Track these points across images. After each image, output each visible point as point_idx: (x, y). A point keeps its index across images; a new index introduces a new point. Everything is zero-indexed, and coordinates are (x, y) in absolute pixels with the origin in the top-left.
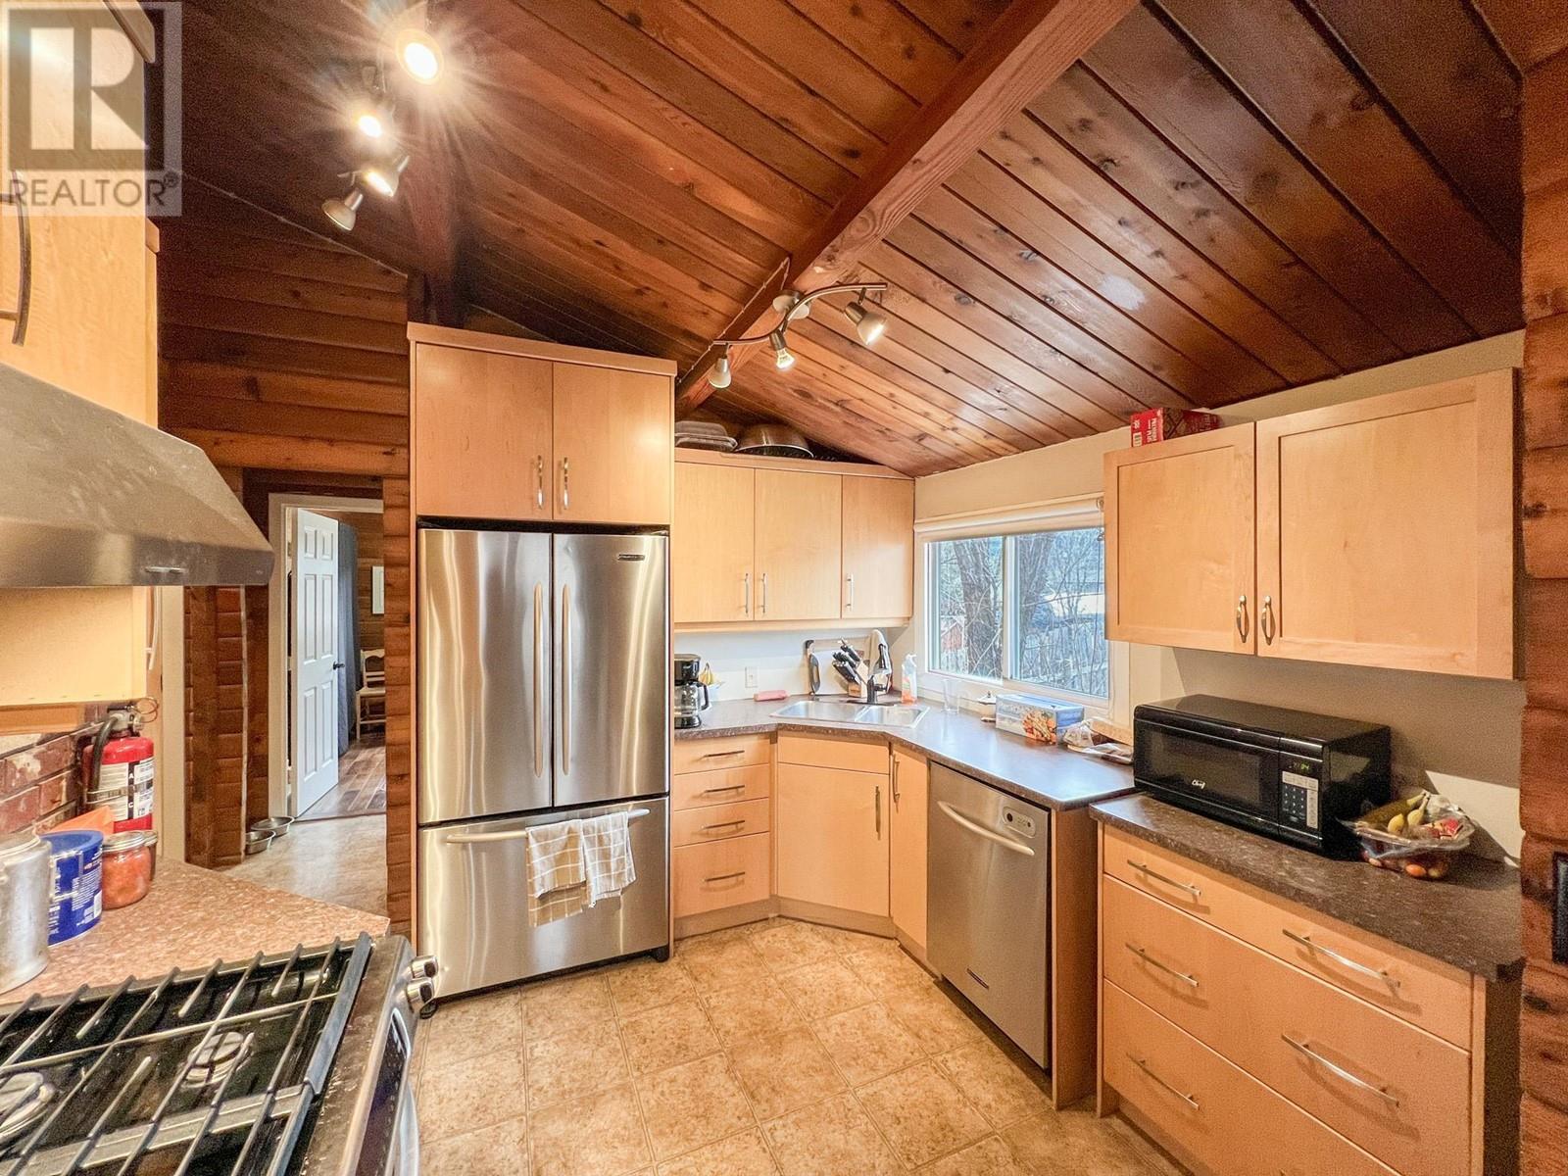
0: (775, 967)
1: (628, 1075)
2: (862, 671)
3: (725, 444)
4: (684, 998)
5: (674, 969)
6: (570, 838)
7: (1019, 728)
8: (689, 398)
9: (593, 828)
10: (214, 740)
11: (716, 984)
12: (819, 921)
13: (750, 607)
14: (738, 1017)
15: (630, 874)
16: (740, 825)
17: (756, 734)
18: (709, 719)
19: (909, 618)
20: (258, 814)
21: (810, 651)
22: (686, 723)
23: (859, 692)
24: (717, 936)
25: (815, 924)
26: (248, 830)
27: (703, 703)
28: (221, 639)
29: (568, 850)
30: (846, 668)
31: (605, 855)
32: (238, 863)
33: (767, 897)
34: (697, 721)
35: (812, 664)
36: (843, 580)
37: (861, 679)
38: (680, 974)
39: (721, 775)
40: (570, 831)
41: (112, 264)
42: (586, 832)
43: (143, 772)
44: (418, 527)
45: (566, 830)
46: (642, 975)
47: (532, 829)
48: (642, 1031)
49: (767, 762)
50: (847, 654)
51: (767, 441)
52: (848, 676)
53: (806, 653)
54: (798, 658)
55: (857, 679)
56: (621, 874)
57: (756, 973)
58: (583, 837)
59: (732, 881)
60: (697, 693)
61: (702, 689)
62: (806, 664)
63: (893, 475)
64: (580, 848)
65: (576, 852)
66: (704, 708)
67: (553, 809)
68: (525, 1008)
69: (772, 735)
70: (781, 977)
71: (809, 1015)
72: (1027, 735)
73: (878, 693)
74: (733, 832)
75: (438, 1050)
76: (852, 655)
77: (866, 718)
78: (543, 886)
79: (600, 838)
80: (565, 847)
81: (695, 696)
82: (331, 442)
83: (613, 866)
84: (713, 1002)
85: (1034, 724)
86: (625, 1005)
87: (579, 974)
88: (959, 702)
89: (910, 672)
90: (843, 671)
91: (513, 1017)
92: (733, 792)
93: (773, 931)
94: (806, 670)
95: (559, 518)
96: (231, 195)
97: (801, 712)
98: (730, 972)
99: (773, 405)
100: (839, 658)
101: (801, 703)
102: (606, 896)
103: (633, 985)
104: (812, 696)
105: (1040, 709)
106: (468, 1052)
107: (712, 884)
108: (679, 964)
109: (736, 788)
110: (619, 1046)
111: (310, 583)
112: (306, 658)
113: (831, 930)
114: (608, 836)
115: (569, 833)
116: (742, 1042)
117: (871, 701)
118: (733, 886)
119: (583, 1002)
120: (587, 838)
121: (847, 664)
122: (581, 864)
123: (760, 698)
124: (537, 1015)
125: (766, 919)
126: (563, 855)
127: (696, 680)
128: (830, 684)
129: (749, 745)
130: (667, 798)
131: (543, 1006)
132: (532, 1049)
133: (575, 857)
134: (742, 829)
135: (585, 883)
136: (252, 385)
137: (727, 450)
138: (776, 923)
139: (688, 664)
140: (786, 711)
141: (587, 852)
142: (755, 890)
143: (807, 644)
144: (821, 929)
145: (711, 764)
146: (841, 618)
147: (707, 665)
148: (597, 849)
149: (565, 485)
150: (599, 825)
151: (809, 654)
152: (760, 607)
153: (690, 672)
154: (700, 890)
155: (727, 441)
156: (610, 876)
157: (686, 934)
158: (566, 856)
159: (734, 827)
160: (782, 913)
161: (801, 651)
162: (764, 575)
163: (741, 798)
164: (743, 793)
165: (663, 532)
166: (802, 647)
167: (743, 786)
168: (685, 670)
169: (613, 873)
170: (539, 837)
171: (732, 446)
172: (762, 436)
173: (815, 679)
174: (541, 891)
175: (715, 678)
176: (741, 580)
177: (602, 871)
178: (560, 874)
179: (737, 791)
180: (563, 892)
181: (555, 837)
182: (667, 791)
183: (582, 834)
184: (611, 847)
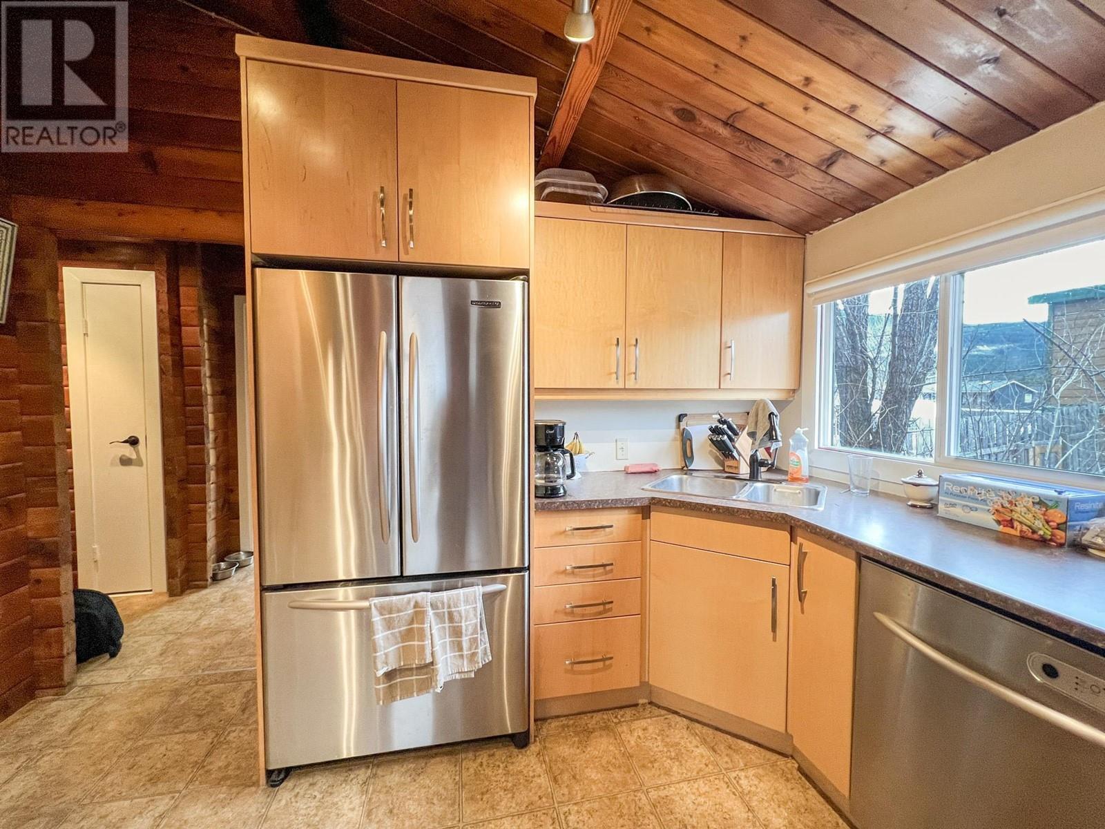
0: (646, 777)
2: (744, 445)
3: (595, 195)
5: (533, 760)
6: (416, 613)
7: (988, 520)
9: (443, 604)
11: (577, 791)
12: (695, 717)
13: (621, 373)
15: (485, 654)
16: (608, 606)
17: (627, 507)
18: (576, 488)
19: (794, 391)
20: (228, 548)
21: (683, 425)
22: (550, 492)
23: (737, 468)
25: (691, 720)
26: (217, 561)
27: (569, 472)
28: (188, 408)
29: (415, 626)
30: (724, 442)
31: (457, 632)
32: (205, 587)
33: (638, 684)
34: (562, 491)
35: (685, 439)
36: (723, 347)
37: (739, 454)
39: (588, 550)
40: (416, 605)
42: (434, 606)
45: (412, 604)
46: (498, 763)
47: (376, 599)
49: (638, 538)
50: (725, 427)
51: (640, 189)
52: (724, 450)
53: (678, 427)
54: (671, 432)
55: (735, 454)
56: (474, 655)
57: (624, 783)
58: (431, 612)
59: (600, 665)
60: (562, 461)
61: (567, 456)
62: (679, 437)
63: (779, 232)
64: (427, 626)
65: (422, 630)
66: (569, 477)
67: (401, 578)
69: (645, 509)
70: (654, 795)
72: (1001, 528)
73: (763, 469)
74: (600, 613)
76: (730, 427)
77: (750, 496)
78: (387, 663)
79: (450, 615)
80: (412, 622)
81: (560, 463)
82: (221, 213)
83: (465, 645)
85: (1015, 516)
88: (869, 482)
89: (800, 448)
90: (719, 445)
92: (601, 570)
93: (643, 723)
94: (679, 444)
95: (405, 258)
97: (675, 486)
98: (593, 775)
100: (715, 431)
101: (675, 477)
102: (458, 676)
103: (487, 777)
104: (685, 470)
105: (1029, 495)
107: (577, 667)
108: (539, 754)
109: (604, 566)
113: (711, 731)
114: (459, 613)
115: (415, 607)
117: (754, 476)
118: (600, 671)
120: (435, 614)
121: (726, 437)
122: (428, 642)
123: (630, 470)
125: (636, 705)
126: (410, 631)
127: (562, 446)
128: (704, 459)
129: (618, 520)
130: (527, 574)
133: (422, 637)
134: (610, 610)
135: (432, 663)
137: (597, 202)
138: (647, 713)
139: (551, 427)
140: (658, 485)
141: (435, 629)
142: (623, 677)
143: (680, 418)
145: (577, 539)
146: (720, 388)
147: (576, 434)
148: (447, 625)
149: (411, 228)
150: (449, 599)
151: (682, 428)
152: (631, 373)
153: (553, 438)
154: (567, 671)
155: (596, 190)
156: (462, 656)
157: (548, 715)
158: (412, 632)
159: (601, 608)
160: (654, 701)
161: (674, 424)
162: (637, 340)
163: (609, 576)
164: (611, 571)
165: (522, 277)
166: (675, 419)
167: (612, 564)
168: (547, 435)
169: (465, 653)
170: (382, 610)
171: (604, 197)
172: (635, 184)
173: (689, 454)
174: (385, 670)
175: (584, 447)
176: (611, 345)
177: (453, 650)
178: (405, 652)
179: (605, 569)
180: (411, 669)
181: (399, 611)
182: (526, 565)
183: (430, 609)
184: (463, 624)
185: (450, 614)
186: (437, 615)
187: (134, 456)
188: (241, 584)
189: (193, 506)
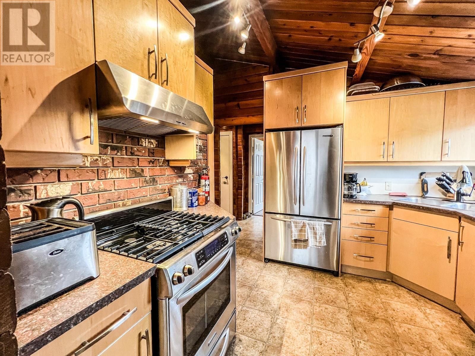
0: (382, 296)
1: (312, 299)
3: (374, 90)
4: (340, 289)
5: (340, 280)
6: (303, 225)
8: (356, 75)
9: (311, 224)
10: (237, 191)
11: (354, 290)
12: (411, 290)
13: (385, 155)
14: (359, 304)
15: (324, 242)
16: (372, 239)
17: (382, 205)
18: (361, 196)
20: (246, 211)
22: (350, 196)
23: (452, 196)
24: (361, 278)
25: (410, 290)
26: (244, 214)
30: (443, 184)
31: (315, 234)
32: (241, 220)
33: (385, 271)
34: (355, 197)
35: (424, 183)
36: (444, 142)
37: (453, 190)
38: (341, 282)
39: (364, 218)
40: (304, 223)
41: (187, 71)
42: (309, 225)
43: (207, 183)
44: (266, 132)
45: (302, 222)
46: (327, 278)
47: (293, 220)
48: (321, 291)
49: (387, 217)
50: (445, 178)
51: (397, 83)
52: (445, 189)
53: (420, 178)
54: (416, 180)
55: (451, 190)
56: (320, 242)
57: (372, 295)
58: (307, 226)
59: (368, 259)
61: (358, 185)
62: (420, 182)
64: (306, 229)
66: (359, 192)
67: (299, 216)
68: (290, 270)
69: (391, 207)
70: (383, 300)
71: (392, 318)
74: (368, 241)
75: (266, 270)
76: (448, 178)
78: (295, 237)
80: (302, 228)
81: (355, 187)
82: (253, 116)
83: (318, 238)
84: (350, 295)
86: (319, 282)
87: (307, 269)
90: (442, 186)
91: (286, 271)
92: (369, 225)
93: (387, 285)
94: (420, 185)
95: (303, 125)
96: (235, 61)
98: (361, 289)
99: (400, 67)
100: (439, 180)
102: (315, 246)
103: (323, 279)
104: (423, 197)
106: (273, 274)
107: (359, 258)
108: (341, 279)
109: (371, 224)
110: (312, 291)
111: (258, 157)
112: (256, 176)
113: (418, 296)
114: (316, 228)
116: (357, 311)
118: (367, 261)
119: (306, 276)
121: (444, 182)
122: (306, 234)
123: (392, 195)
124: (292, 274)
127: (356, 182)
129: (379, 209)
130: (339, 221)
131: (294, 272)
132: (288, 280)
133: (305, 232)
134: (373, 241)
135: (307, 240)
136: (238, 105)
137: (376, 92)
138: (390, 283)
139: (351, 175)
141: (309, 231)
142: (379, 266)
143: (422, 174)
144: (412, 293)
146: (441, 160)
147: (365, 179)
148: (312, 231)
149: (305, 114)
150: (313, 223)
151: (422, 178)
152: (391, 155)
153: (352, 178)
154: (354, 258)
155: (375, 88)
156: (317, 241)
157: (347, 272)
158: (302, 230)
159: (369, 239)
160: (394, 281)
161: (418, 177)
162: (393, 142)
163: (373, 229)
164: (374, 227)
165: (340, 126)
166: (418, 175)
167: (374, 224)
168: (349, 177)
169: (318, 240)
170: (294, 222)
171: (378, 89)
172: (394, 81)
173: (425, 190)
174: (294, 238)
175: (368, 184)
176: (381, 145)
177: (314, 238)
178: (300, 235)
179: (371, 225)
180: (301, 241)
181: (299, 223)
182: (339, 218)
183: (307, 225)
184: (317, 231)
185: (313, 227)
186: (309, 227)
187: (227, 182)
188: (250, 221)
189: (239, 196)
